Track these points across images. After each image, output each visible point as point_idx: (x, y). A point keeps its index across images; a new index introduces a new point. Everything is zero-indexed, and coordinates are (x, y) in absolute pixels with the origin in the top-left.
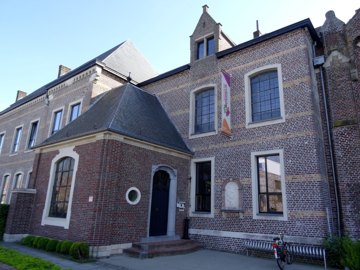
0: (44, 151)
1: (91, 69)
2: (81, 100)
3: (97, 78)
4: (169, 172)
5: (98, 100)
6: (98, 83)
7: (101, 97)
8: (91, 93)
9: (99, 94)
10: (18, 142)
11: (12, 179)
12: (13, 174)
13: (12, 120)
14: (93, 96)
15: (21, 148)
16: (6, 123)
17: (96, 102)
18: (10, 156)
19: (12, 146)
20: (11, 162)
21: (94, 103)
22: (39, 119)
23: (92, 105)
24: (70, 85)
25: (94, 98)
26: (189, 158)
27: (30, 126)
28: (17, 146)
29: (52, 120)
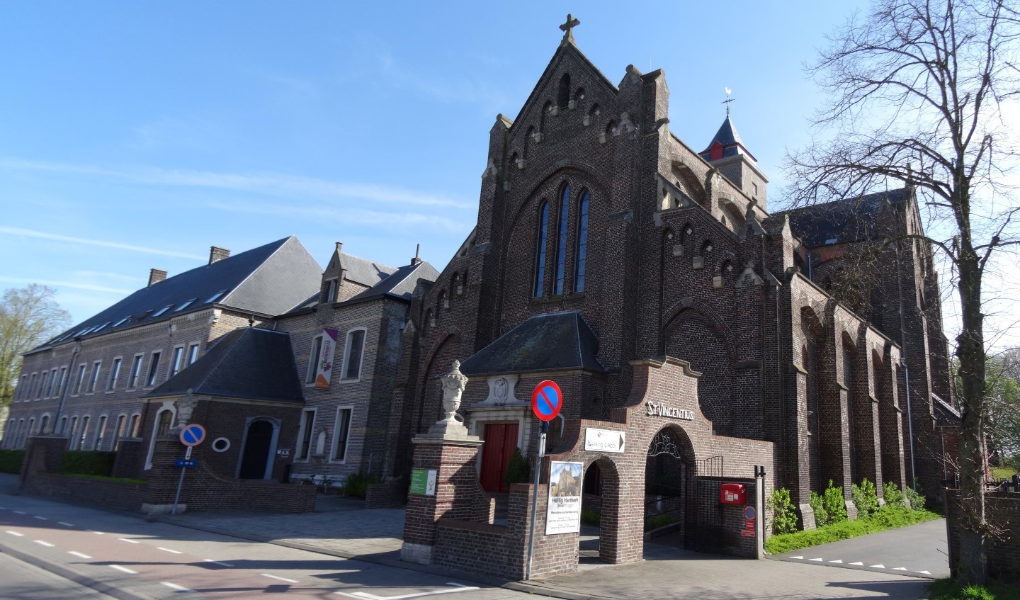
0: (152, 402)
1: (210, 310)
2: (199, 342)
3: (215, 321)
4: (271, 422)
5: (216, 343)
6: (217, 325)
7: (221, 340)
8: (207, 337)
9: (218, 336)
10: (137, 375)
11: (128, 421)
12: (129, 414)
13: (131, 342)
14: (209, 341)
15: (140, 383)
16: (124, 344)
17: (214, 346)
18: (127, 391)
19: (129, 379)
20: (128, 399)
21: (211, 348)
22: (160, 351)
23: (208, 350)
24: (193, 321)
25: (211, 342)
26: (301, 407)
27: (151, 357)
28: (136, 378)
29: (172, 356)
